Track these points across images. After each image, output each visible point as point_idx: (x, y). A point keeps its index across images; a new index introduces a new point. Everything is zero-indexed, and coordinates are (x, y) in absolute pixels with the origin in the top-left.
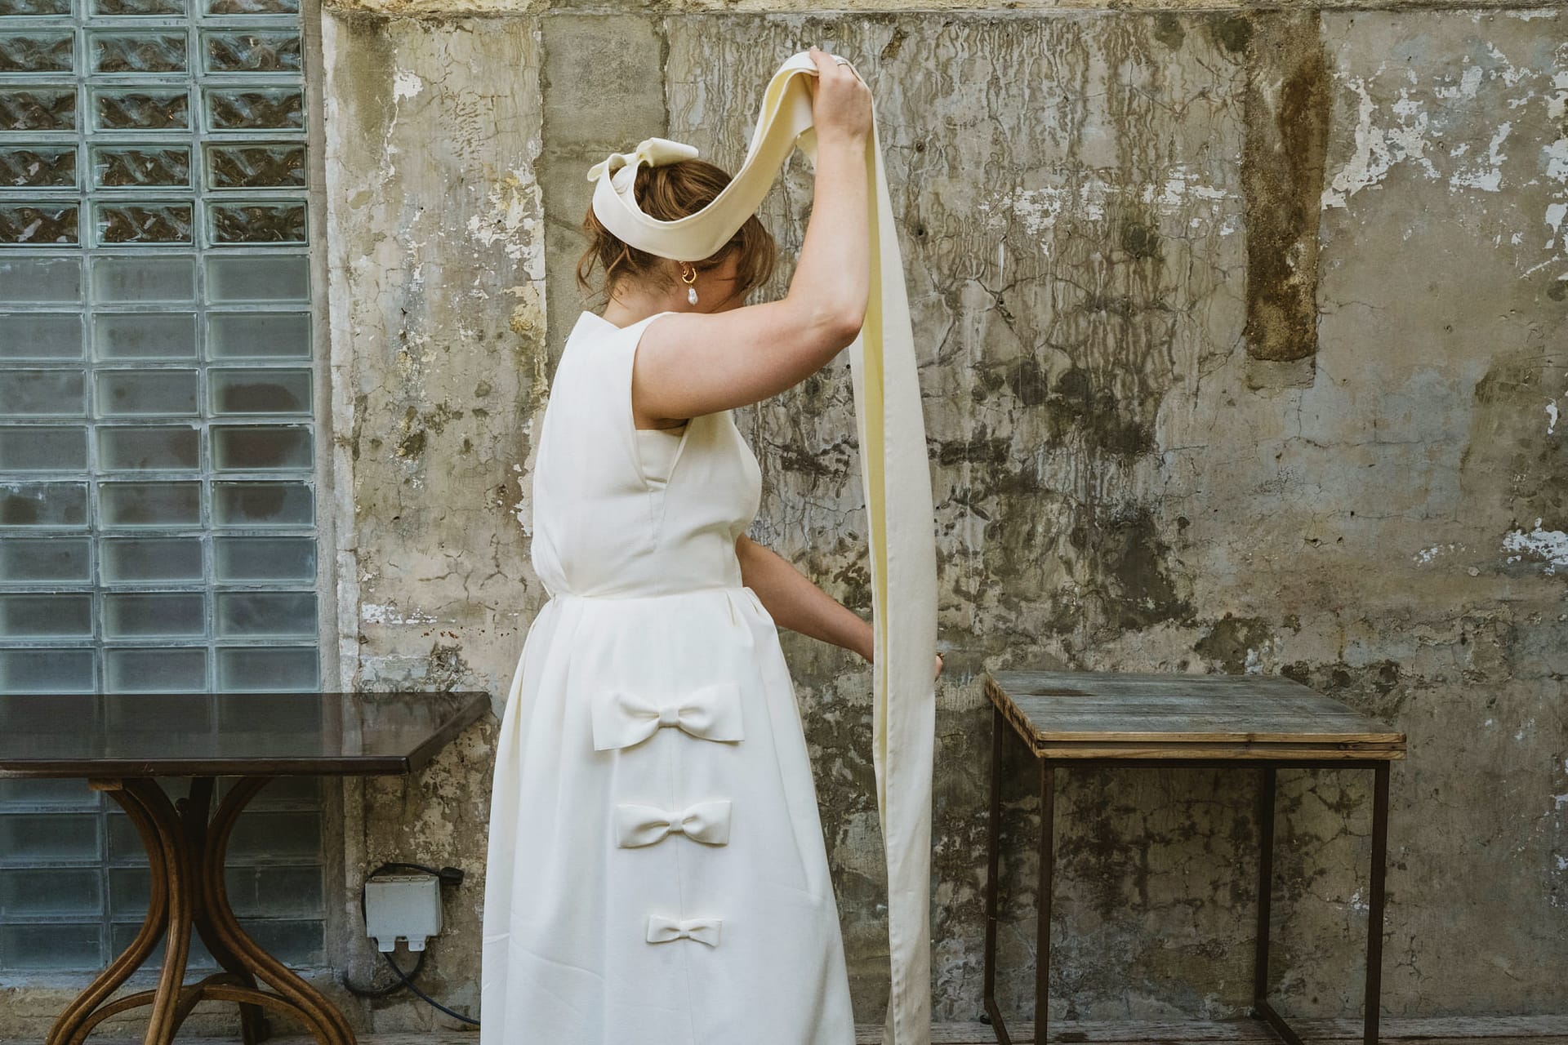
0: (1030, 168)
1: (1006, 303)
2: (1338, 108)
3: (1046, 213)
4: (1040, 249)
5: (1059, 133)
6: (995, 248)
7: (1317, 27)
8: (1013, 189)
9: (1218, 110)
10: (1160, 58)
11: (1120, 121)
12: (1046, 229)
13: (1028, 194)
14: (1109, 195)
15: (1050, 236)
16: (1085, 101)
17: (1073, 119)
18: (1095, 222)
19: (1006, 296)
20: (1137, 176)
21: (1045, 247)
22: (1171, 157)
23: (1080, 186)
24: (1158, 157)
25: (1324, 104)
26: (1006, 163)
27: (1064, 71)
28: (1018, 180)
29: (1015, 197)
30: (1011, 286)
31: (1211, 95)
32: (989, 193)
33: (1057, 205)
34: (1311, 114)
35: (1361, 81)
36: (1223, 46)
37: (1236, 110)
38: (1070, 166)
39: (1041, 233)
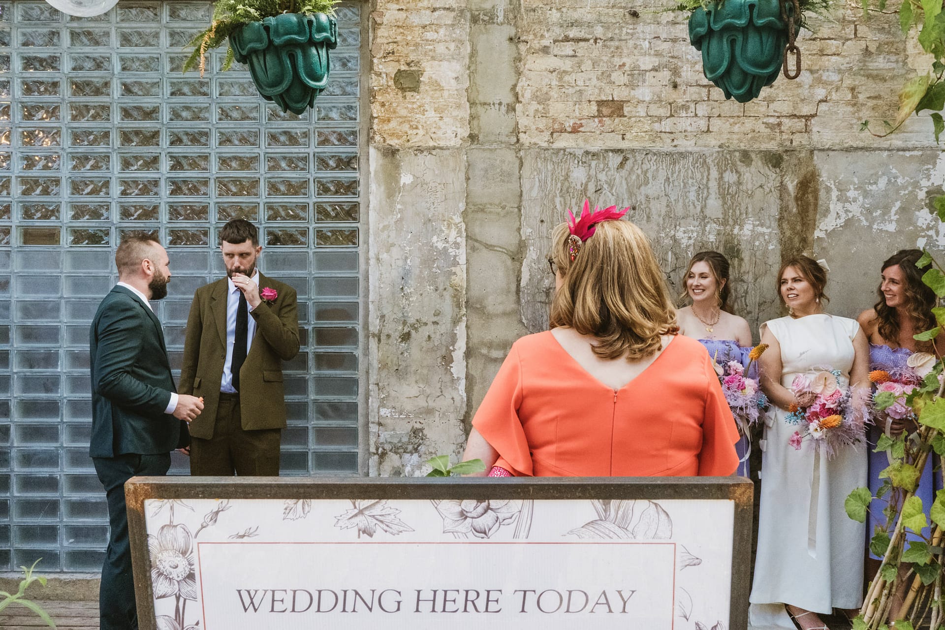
0: (683, 218)
1: (672, 277)
2: (822, 194)
3: (690, 238)
4: (687, 254)
5: (696, 203)
6: (667, 253)
7: (812, 158)
8: (675, 227)
9: (768, 193)
10: (742, 170)
11: (724, 198)
12: (690, 245)
13: (682, 229)
14: (719, 230)
15: (692, 248)
16: (708, 189)
17: (702, 196)
18: (712, 242)
19: (672, 274)
20: (731, 222)
21: (689, 253)
22: (746, 214)
23: (705, 226)
24: (741, 214)
25: (816, 192)
26: (672, 216)
27: (698, 176)
28: (678, 223)
29: (676, 230)
30: (674, 270)
31: (765, 187)
32: (664, 228)
33: (695, 234)
34: (810, 196)
35: (832, 182)
36: (770, 165)
37: (776, 194)
38: (701, 217)
39: (688, 247)
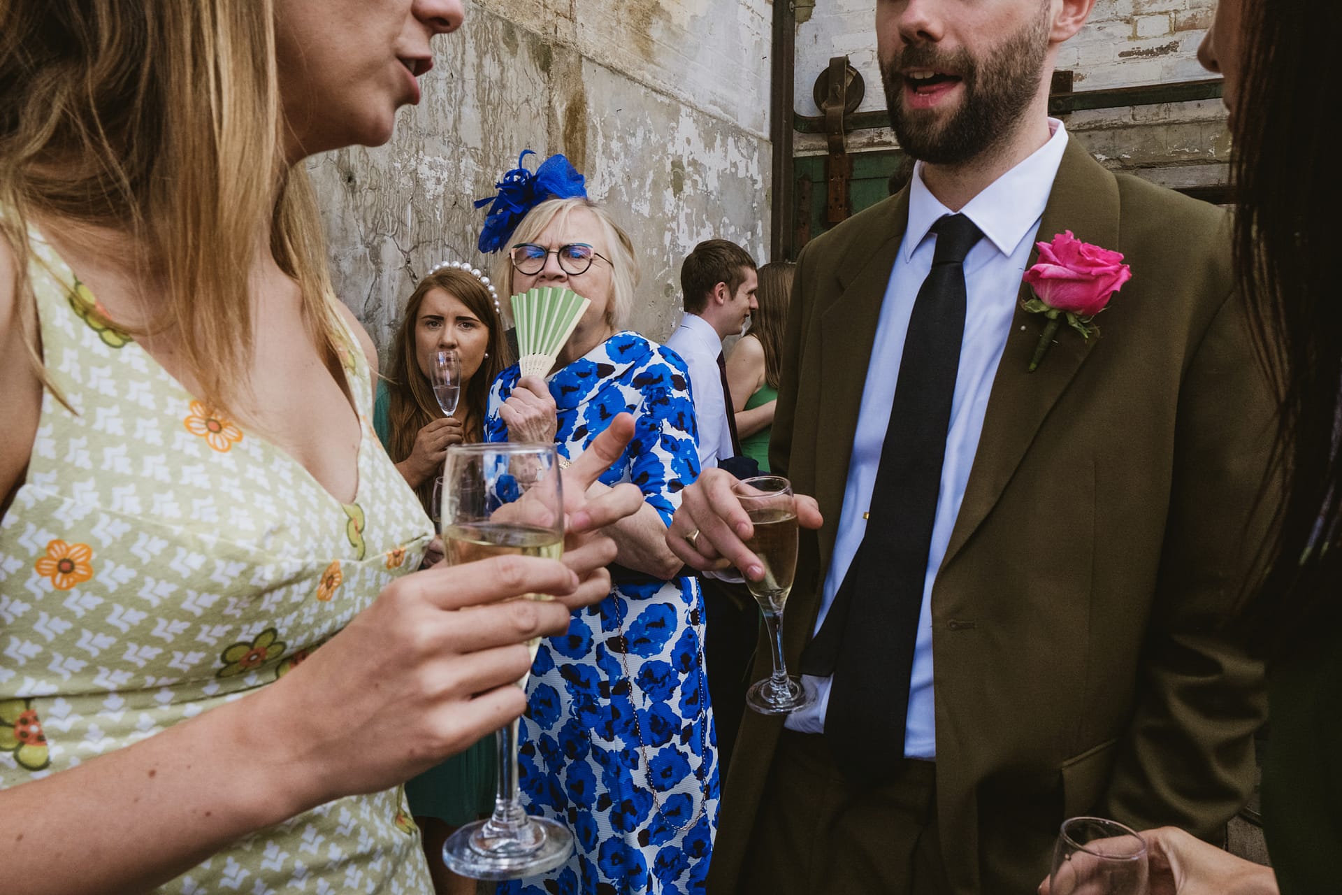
0: (429, 134)
1: (412, 262)
2: (589, 134)
3: (438, 181)
4: (435, 214)
5: (448, 108)
6: (404, 208)
7: (581, 69)
8: (417, 152)
9: (535, 117)
10: (505, 60)
11: (483, 107)
12: (439, 196)
13: (427, 159)
14: (477, 173)
15: (440, 204)
16: (463, 82)
17: (456, 95)
18: (468, 196)
19: (413, 255)
20: (492, 162)
21: (438, 213)
22: (511, 149)
23: (460, 161)
24: (504, 147)
25: (583, 129)
26: (412, 125)
27: (450, 50)
28: (421, 144)
29: (419, 161)
30: (415, 247)
31: (531, 103)
32: (400, 152)
33: (446, 174)
34: (578, 135)
35: (598, 119)
36: (537, 63)
37: (543, 119)
38: (454, 140)
39: (436, 198)
